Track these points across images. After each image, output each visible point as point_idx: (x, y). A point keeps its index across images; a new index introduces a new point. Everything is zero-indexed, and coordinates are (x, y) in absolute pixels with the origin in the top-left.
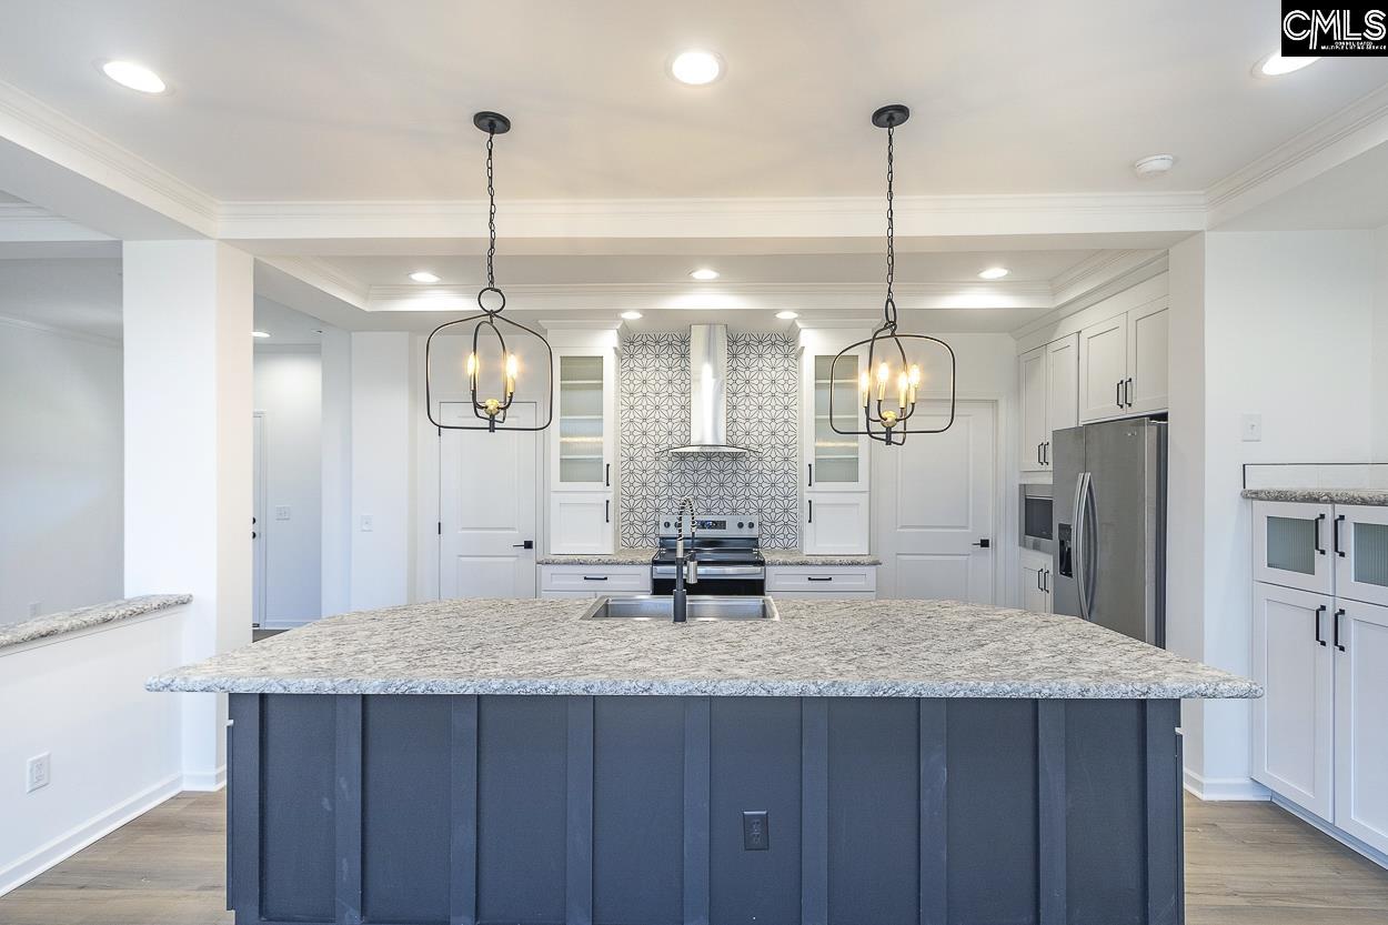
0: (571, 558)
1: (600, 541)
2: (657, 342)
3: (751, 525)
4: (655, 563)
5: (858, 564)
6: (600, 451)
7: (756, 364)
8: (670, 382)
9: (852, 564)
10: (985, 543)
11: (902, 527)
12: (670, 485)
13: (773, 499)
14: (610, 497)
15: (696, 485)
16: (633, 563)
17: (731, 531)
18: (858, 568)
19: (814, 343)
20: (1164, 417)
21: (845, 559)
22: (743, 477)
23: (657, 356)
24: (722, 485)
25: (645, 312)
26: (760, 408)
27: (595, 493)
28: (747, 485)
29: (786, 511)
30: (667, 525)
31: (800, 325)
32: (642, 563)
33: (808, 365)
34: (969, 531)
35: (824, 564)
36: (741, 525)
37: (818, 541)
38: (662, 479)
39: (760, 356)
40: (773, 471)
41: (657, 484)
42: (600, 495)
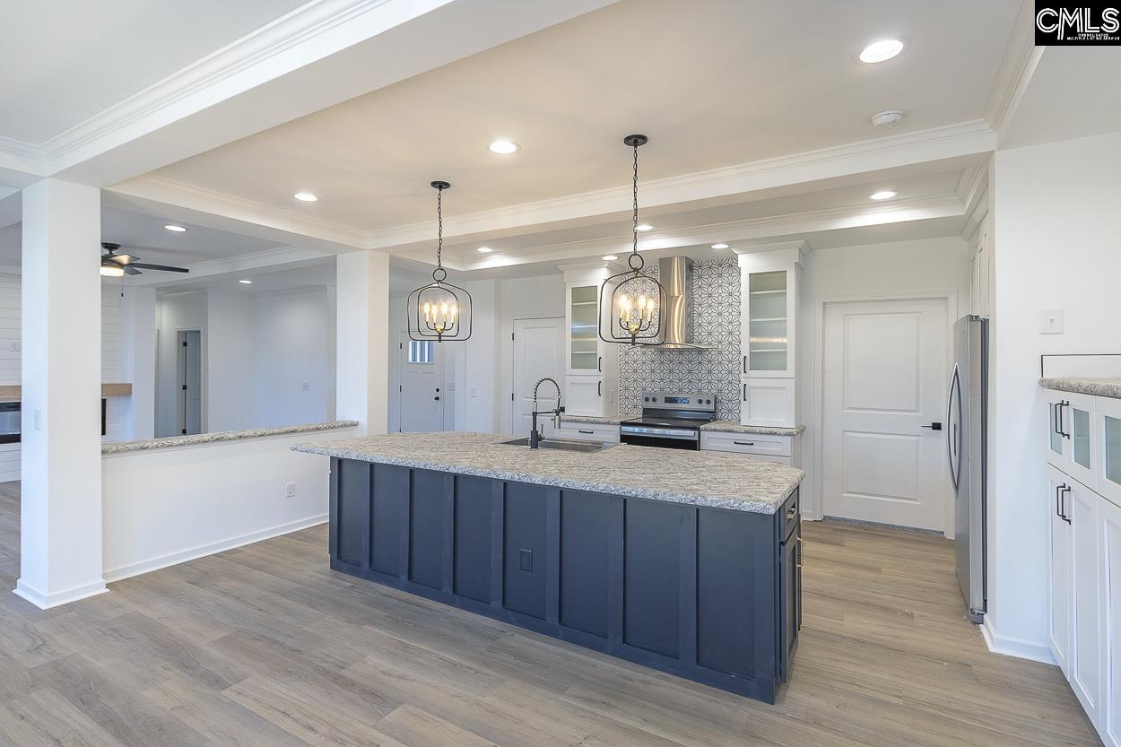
0: (574, 418)
1: (595, 409)
3: (708, 402)
4: (623, 424)
5: (775, 434)
6: (595, 348)
7: (716, 281)
9: (770, 434)
10: (937, 426)
11: (849, 408)
12: (653, 371)
13: (730, 383)
14: (602, 379)
15: (671, 371)
16: (611, 424)
17: (693, 405)
18: (774, 437)
21: (764, 430)
22: (707, 366)
24: (690, 372)
25: (618, 255)
26: (720, 314)
27: (592, 376)
28: (710, 372)
30: (647, 399)
31: (736, 252)
32: (614, 424)
33: (745, 281)
34: (920, 415)
35: (746, 432)
37: (754, 415)
38: (647, 368)
39: (720, 275)
42: (596, 378)
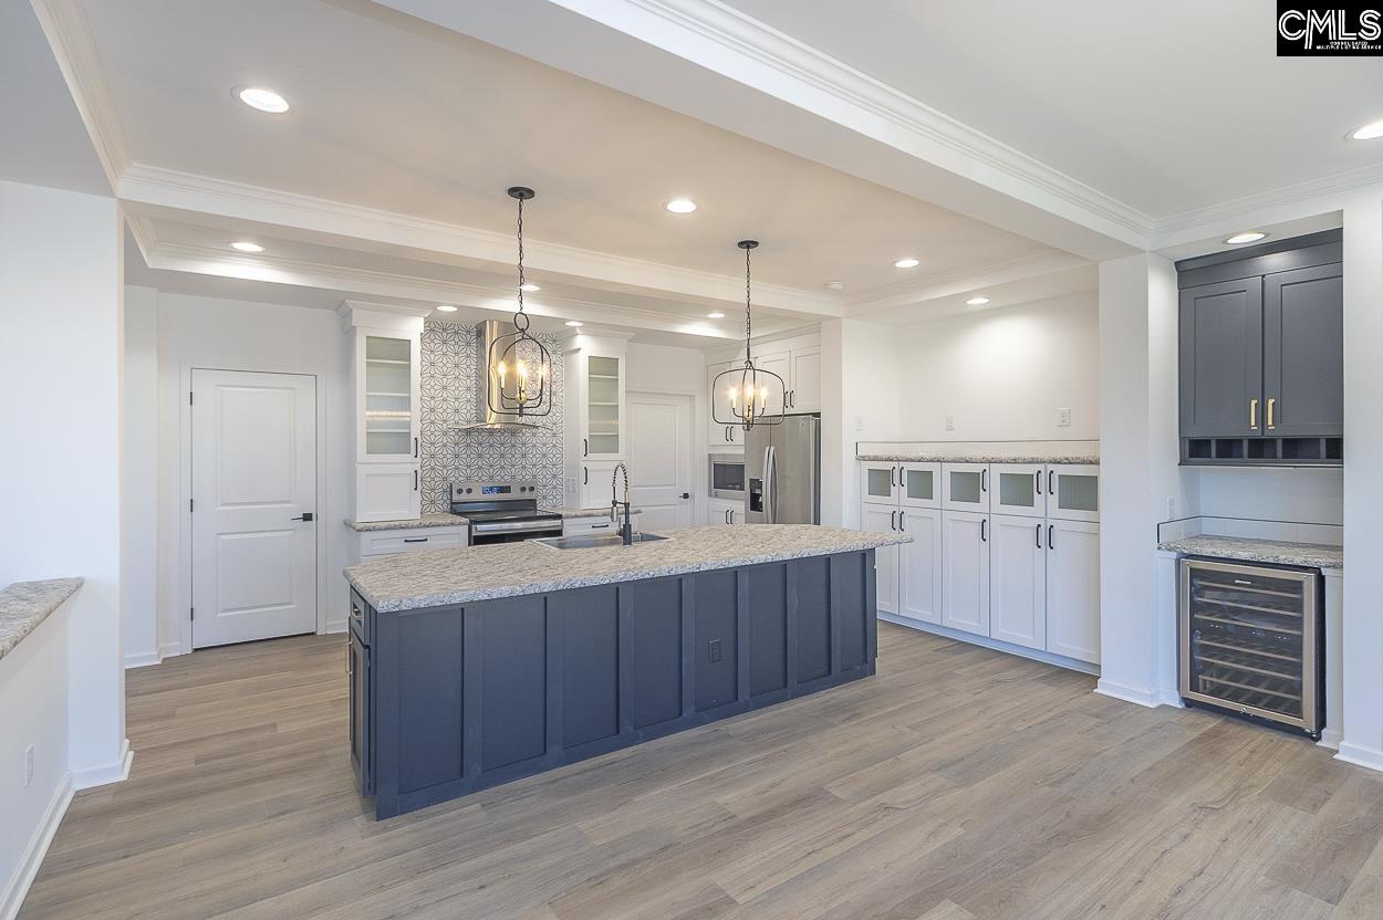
2: (444, 330)
3: (532, 489)
6: (408, 425)
8: (456, 366)
10: (686, 496)
12: (457, 456)
13: (544, 467)
14: (418, 467)
15: (480, 456)
16: (452, 524)
17: (515, 495)
19: (586, 347)
20: (818, 415)
22: (520, 450)
23: (444, 342)
24: (502, 456)
27: (407, 464)
28: (524, 456)
29: (554, 476)
30: (460, 491)
31: (578, 331)
32: (460, 523)
33: (581, 363)
34: (672, 488)
35: (604, 515)
36: (523, 489)
37: (591, 498)
38: (451, 452)
40: (544, 444)
41: (445, 456)
42: (410, 466)
